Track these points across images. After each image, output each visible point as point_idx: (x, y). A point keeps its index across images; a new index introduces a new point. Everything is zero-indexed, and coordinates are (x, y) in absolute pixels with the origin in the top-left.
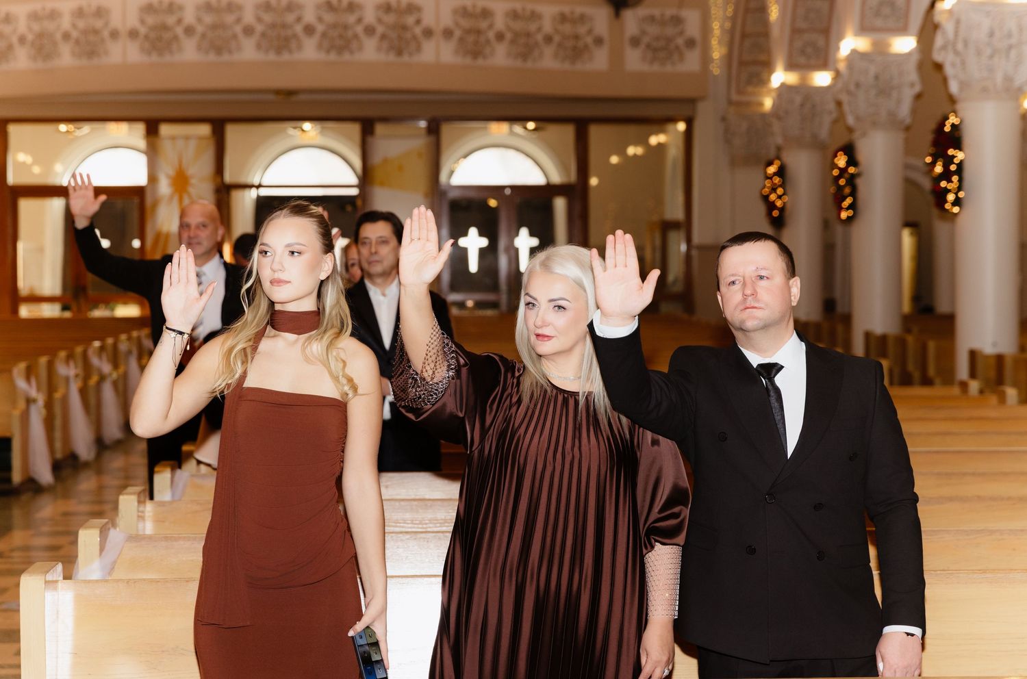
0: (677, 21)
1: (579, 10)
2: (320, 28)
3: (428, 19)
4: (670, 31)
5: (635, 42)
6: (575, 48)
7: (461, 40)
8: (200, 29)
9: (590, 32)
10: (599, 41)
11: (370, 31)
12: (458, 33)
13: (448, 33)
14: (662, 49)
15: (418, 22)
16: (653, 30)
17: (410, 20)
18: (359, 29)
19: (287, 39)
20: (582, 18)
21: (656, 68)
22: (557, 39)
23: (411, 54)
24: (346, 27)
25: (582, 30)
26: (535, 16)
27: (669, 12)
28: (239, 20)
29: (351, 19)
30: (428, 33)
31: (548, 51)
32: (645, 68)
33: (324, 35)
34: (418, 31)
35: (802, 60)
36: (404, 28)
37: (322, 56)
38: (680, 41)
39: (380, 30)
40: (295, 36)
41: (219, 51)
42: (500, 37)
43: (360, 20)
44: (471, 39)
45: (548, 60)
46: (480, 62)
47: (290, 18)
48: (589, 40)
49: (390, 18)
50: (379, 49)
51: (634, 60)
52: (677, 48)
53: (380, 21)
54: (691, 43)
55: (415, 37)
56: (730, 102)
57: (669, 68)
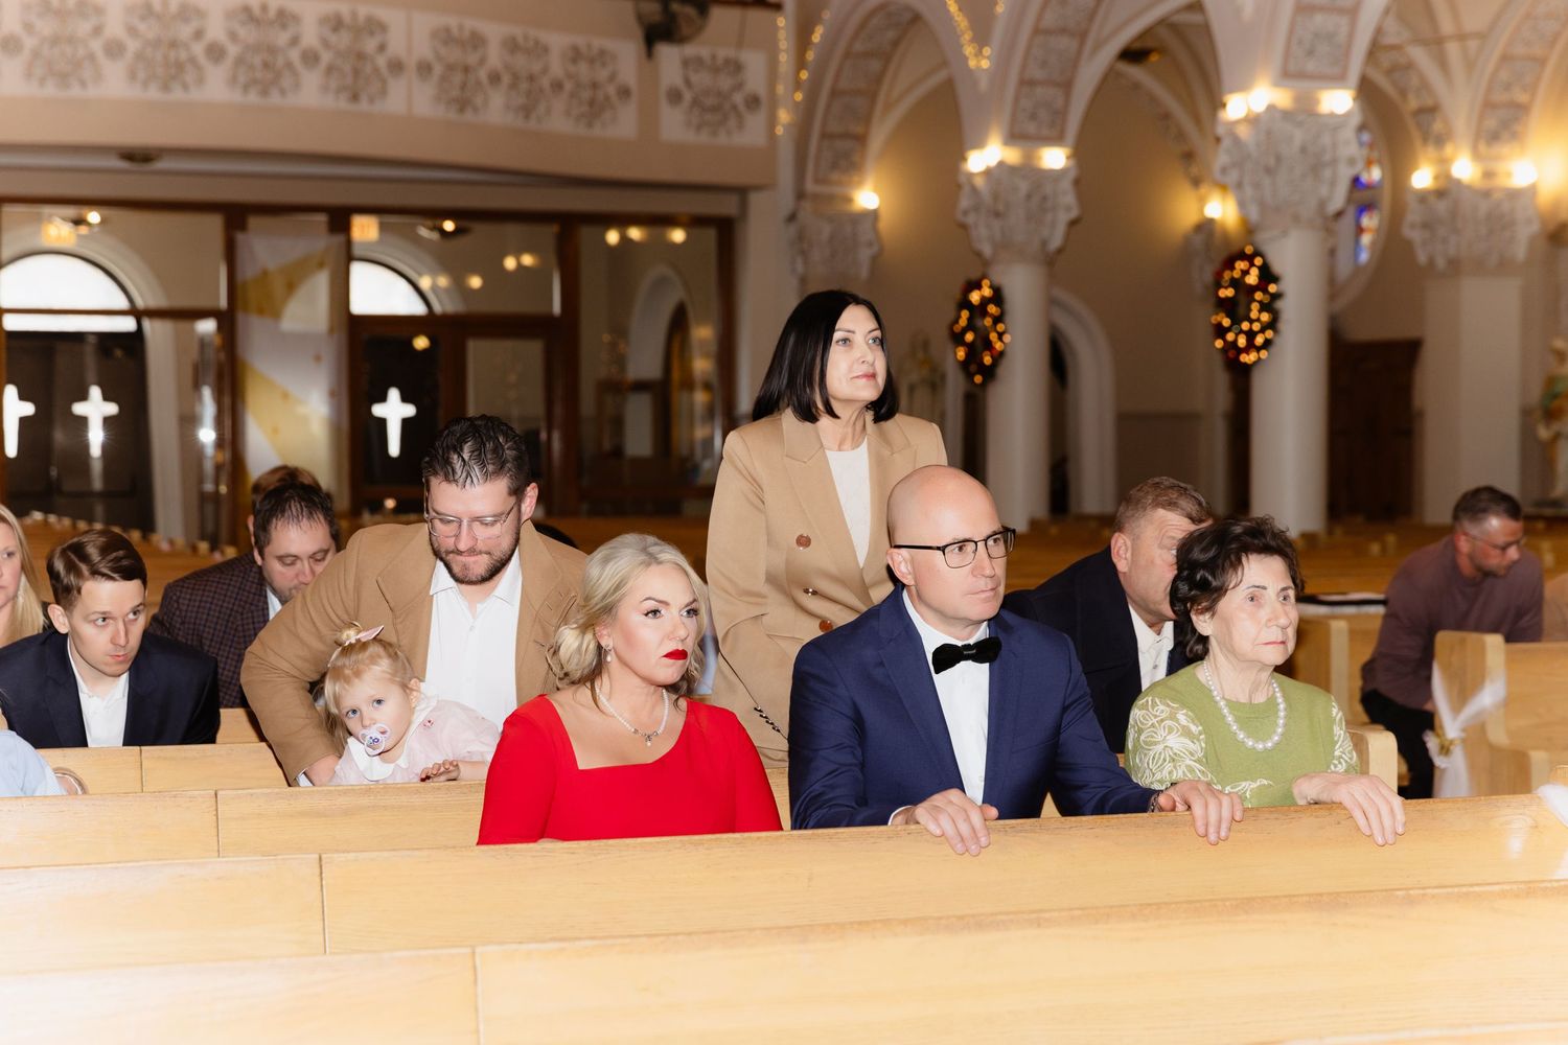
0: (736, 67)
1: (598, 43)
2: (233, 50)
3: (397, 44)
4: (725, 82)
5: (675, 97)
6: (592, 103)
7: (444, 79)
8: (29, 43)
9: (612, 78)
10: (625, 93)
11: (311, 58)
12: (438, 70)
13: (424, 69)
14: (715, 109)
15: (382, 48)
16: (701, 79)
17: (370, 45)
18: (294, 55)
19: (180, 67)
20: (602, 57)
21: (704, 138)
22: (568, 86)
23: (372, 100)
24: (272, 50)
25: (602, 74)
26: (541, 50)
27: (723, 53)
28: (97, 31)
29: (282, 38)
30: (397, 67)
31: (559, 104)
32: (689, 137)
33: (239, 61)
34: (381, 61)
35: (1031, 128)
36: (361, 56)
37: (236, 97)
38: (738, 98)
39: (326, 57)
40: (193, 60)
41: (63, 79)
42: (495, 78)
43: (295, 41)
44: (458, 78)
45: (558, 120)
46: (469, 116)
47: (185, 31)
48: (611, 90)
49: (343, 40)
50: (325, 89)
51: (674, 125)
52: (734, 108)
53: (326, 44)
54: (753, 102)
55: (376, 70)
56: (800, 195)
57: (722, 139)
